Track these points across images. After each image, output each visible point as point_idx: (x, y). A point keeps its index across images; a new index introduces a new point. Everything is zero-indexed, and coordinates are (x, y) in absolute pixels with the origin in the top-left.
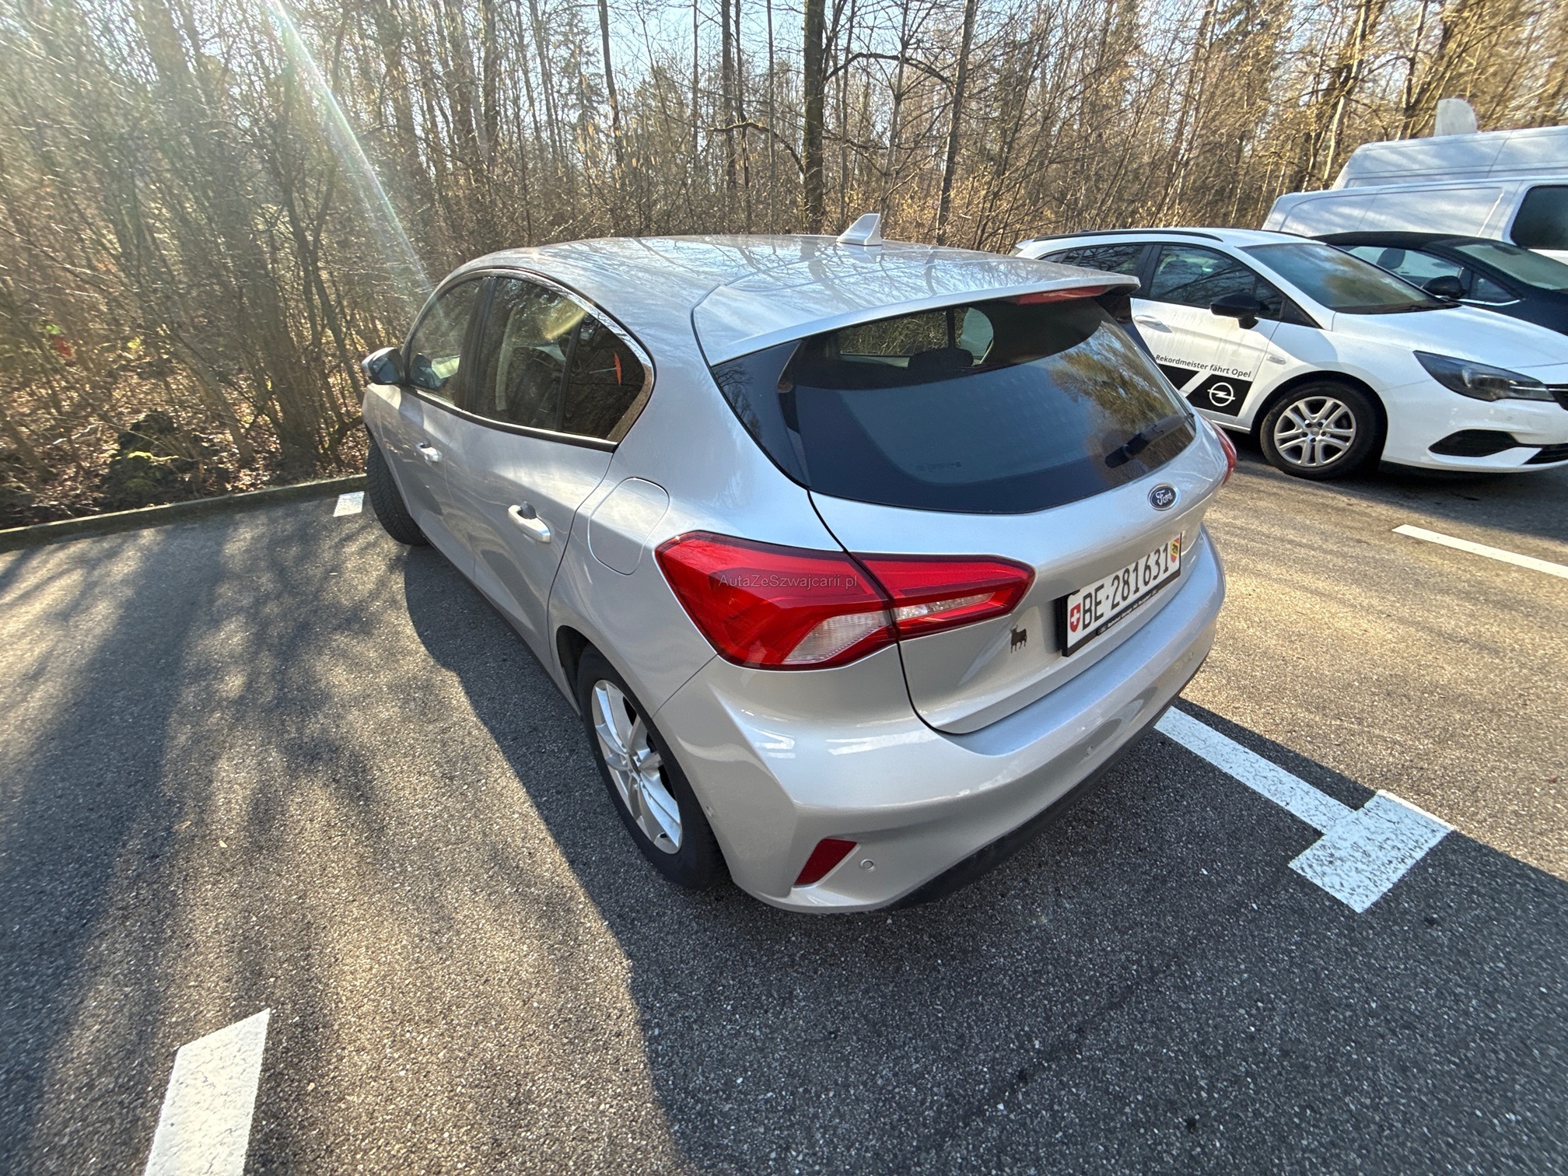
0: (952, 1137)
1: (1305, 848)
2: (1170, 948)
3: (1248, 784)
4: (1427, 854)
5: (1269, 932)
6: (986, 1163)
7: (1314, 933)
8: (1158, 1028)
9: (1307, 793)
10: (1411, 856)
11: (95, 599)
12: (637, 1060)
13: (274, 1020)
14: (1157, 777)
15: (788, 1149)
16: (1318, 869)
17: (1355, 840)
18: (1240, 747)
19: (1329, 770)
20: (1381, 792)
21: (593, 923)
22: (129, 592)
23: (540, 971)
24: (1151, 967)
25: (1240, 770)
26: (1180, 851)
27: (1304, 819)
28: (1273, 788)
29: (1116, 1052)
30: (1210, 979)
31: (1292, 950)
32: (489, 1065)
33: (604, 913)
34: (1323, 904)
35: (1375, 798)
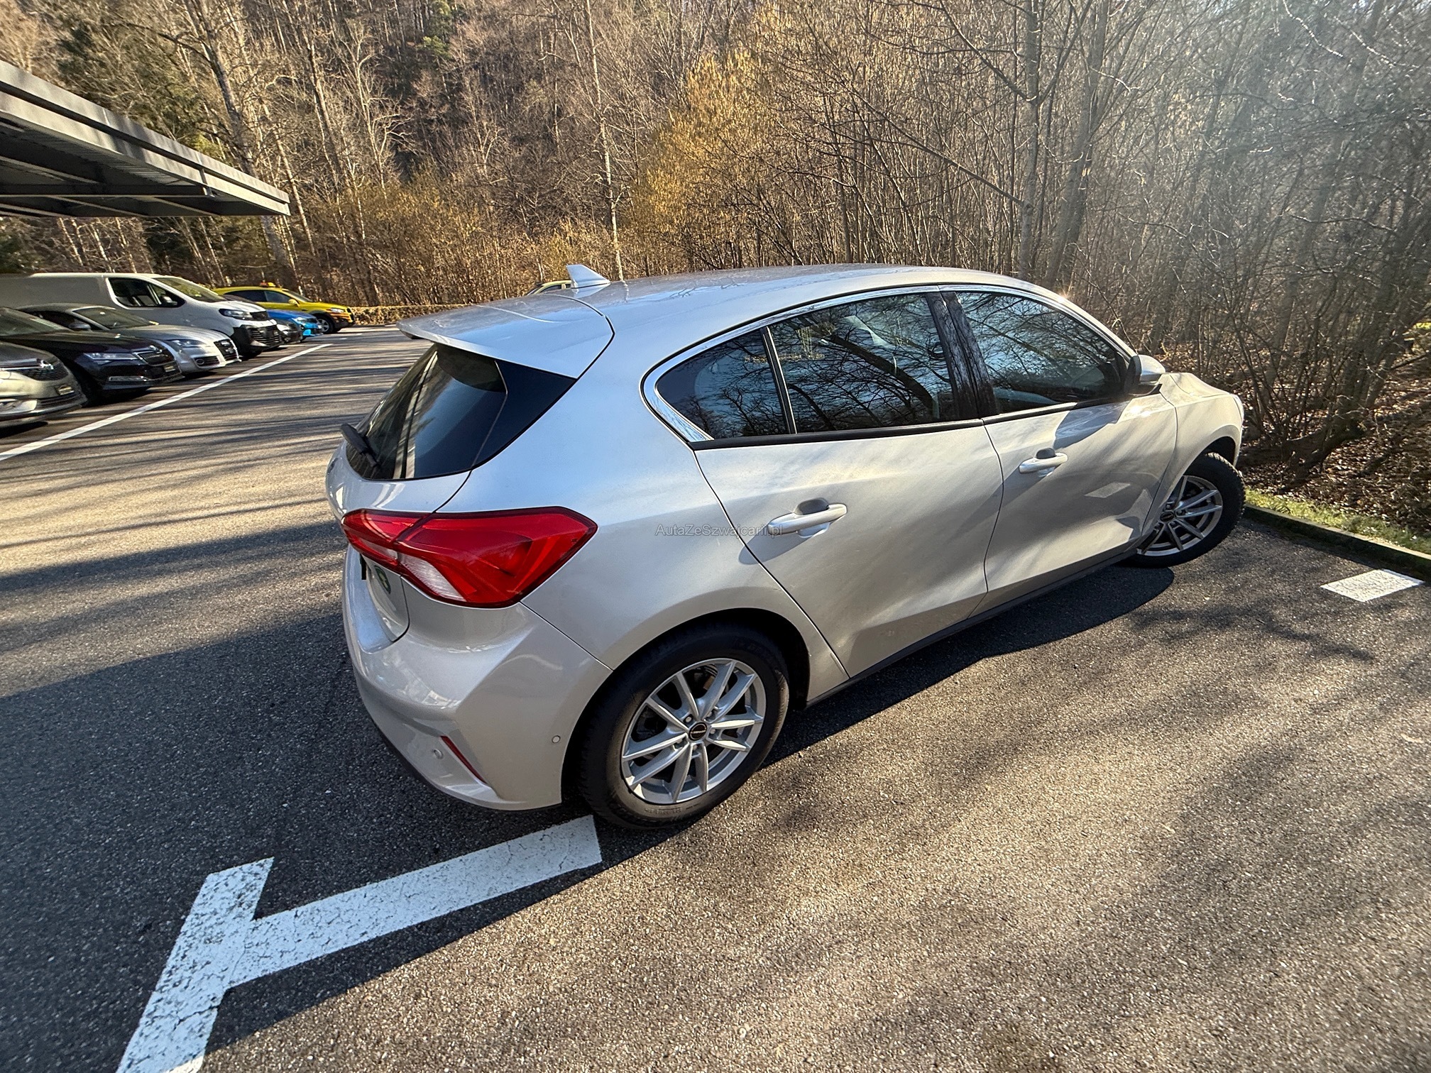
1: (266, 887)
4: (141, 1014)
9: (282, 954)
10: (161, 989)
16: (250, 878)
17: (221, 946)
25: (355, 902)
26: (351, 788)
27: (276, 916)
28: (317, 918)
35: (203, 1042)
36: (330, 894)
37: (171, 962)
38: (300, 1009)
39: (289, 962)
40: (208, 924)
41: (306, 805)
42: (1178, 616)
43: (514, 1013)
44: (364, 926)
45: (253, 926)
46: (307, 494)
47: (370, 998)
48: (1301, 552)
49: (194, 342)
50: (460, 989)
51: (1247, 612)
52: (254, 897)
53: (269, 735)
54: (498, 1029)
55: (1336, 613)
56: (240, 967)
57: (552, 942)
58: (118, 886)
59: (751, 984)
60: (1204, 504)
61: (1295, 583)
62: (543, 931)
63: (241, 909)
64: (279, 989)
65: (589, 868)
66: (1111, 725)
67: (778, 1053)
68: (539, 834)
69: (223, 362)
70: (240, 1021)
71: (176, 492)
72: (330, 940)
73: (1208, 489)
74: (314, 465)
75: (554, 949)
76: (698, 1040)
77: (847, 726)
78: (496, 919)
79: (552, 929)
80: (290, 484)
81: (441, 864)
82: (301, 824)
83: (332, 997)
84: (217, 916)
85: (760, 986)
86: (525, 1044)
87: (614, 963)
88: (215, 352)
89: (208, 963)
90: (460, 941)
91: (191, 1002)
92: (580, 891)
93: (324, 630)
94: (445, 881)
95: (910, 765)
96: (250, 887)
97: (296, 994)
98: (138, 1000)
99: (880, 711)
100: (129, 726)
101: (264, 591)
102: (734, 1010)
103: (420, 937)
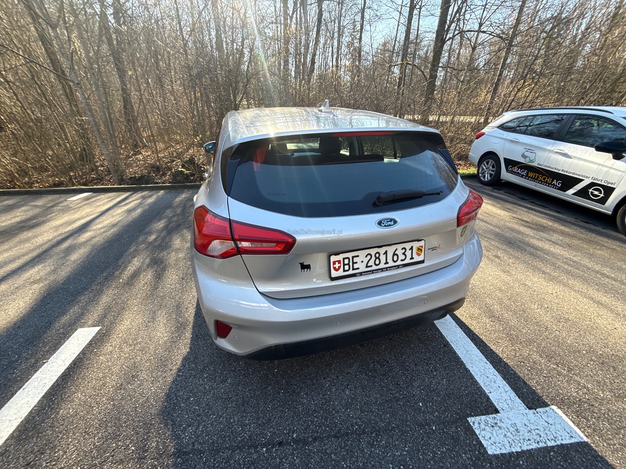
0: (240, 450)
1: (483, 415)
2: (378, 426)
3: (475, 377)
4: (557, 446)
5: (432, 441)
6: (244, 464)
7: (456, 452)
8: (347, 454)
9: (506, 392)
10: (545, 443)
11: (139, 208)
12: (170, 379)
13: (100, 330)
14: (430, 358)
15: (189, 426)
16: (482, 426)
17: (516, 422)
18: (485, 360)
19: (529, 386)
20: (554, 407)
21: (188, 334)
22: (147, 207)
23: (165, 343)
24: (364, 430)
25: (476, 370)
26: (416, 392)
27: (494, 402)
28: (488, 383)
29: (323, 453)
30: (387, 447)
31: (437, 454)
32: (135, 363)
33: (193, 333)
34: (472, 442)
35: (547, 409)
36: (476, 381)
37: (534, 446)
38: (519, 377)
39: (508, 388)
40: (511, 436)
43: (490, 319)
44: (483, 364)
45: (502, 411)
47: (505, 355)
52: (490, 418)
56: (519, 408)
63: (498, 422)
70: (534, 398)
72: (493, 375)
81: (450, 343)
83: (510, 367)
84: (506, 433)
89: (525, 425)
90: (476, 333)
91: (541, 423)
94: (456, 341)
97: (516, 380)
103: (480, 345)
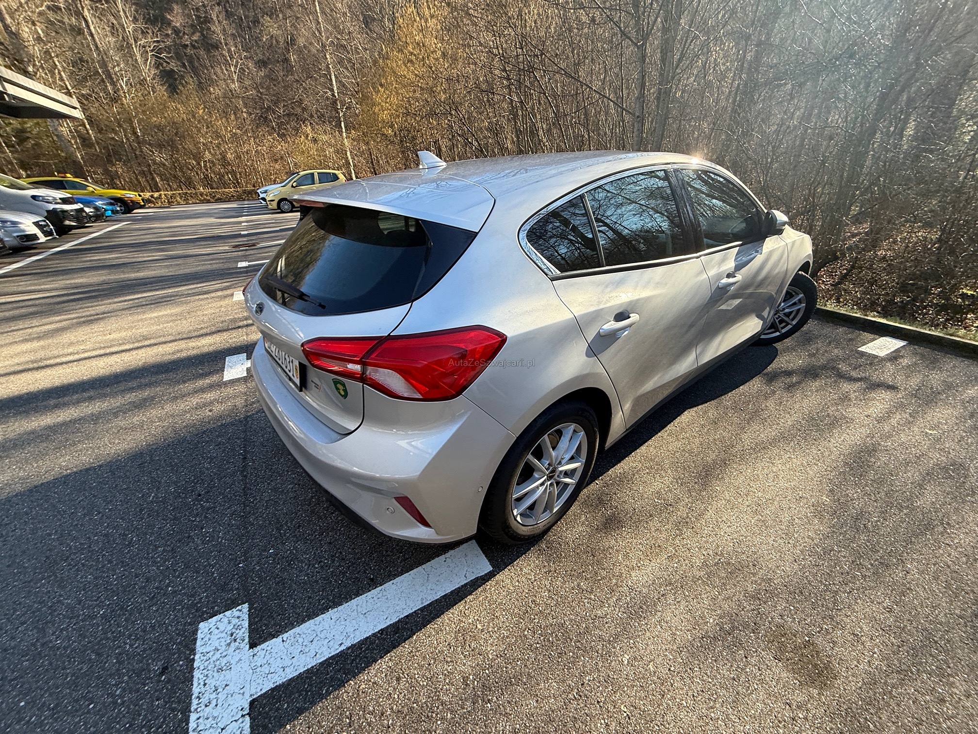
1: (250, 625)
3: (312, 621)
5: (227, 563)
16: (234, 622)
17: (233, 671)
26: (288, 546)
27: (267, 643)
28: (301, 640)
34: (218, 606)
36: (303, 621)
37: (196, 690)
38: (313, 703)
39: (291, 674)
40: (214, 658)
41: (258, 563)
42: (789, 373)
43: (471, 677)
44: (339, 638)
45: (252, 654)
46: (160, 337)
47: (364, 686)
48: (841, 330)
49: (14, 223)
50: (427, 668)
51: (824, 367)
52: (244, 633)
53: (206, 517)
54: (464, 689)
55: (871, 364)
56: (253, 684)
57: (479, 626)
58: (126, 644)
59: (619, 630)
60: (795, 304)
61: (844, 348)
62: (470, 621)
63: (237, 644)
64: (292, 693)
65: (486, 575)
66: (774, 442)
67: (651, 668)
68: (442, 557)
69: (42, 239)
70: (270, 720)
71: (42, 343)
72: (317, 653)
73: (798, 294)
74: (156, 314)
75: (482, 631)
76: (599, 671)
77: (619, 462)
78: (434, 619)
79: (476, 618)
80: (141, 330)
81: (380, 588)
82: (260, 577)
83: (335, 690)
84: (220, 652)
85: (624, 631)
86: (486, 694)
87: (526, 633)
88: (35, 230)
89: (227, 685)
90: (415, 637)
91: (225, 715)
92: (485, 590)
93: (218, 436)
94: (387, 599)
95: (666, 480)
96: (238, 627)
97: (307, 694)
98: (181, 721)
99: (636, 449)
100: (82, 525)
101: (154, 413)
102: (614, 648)
103: (384, 639)
